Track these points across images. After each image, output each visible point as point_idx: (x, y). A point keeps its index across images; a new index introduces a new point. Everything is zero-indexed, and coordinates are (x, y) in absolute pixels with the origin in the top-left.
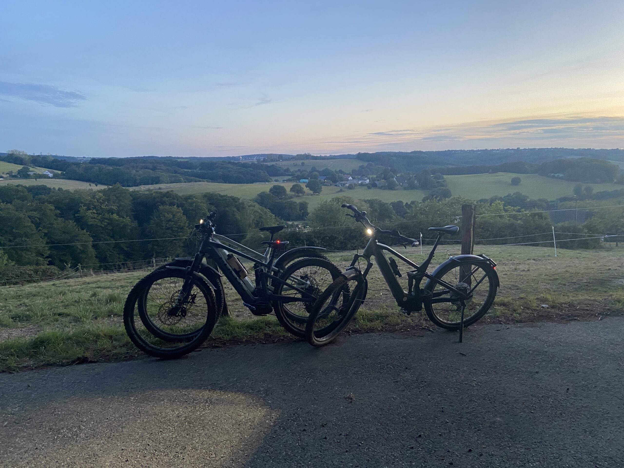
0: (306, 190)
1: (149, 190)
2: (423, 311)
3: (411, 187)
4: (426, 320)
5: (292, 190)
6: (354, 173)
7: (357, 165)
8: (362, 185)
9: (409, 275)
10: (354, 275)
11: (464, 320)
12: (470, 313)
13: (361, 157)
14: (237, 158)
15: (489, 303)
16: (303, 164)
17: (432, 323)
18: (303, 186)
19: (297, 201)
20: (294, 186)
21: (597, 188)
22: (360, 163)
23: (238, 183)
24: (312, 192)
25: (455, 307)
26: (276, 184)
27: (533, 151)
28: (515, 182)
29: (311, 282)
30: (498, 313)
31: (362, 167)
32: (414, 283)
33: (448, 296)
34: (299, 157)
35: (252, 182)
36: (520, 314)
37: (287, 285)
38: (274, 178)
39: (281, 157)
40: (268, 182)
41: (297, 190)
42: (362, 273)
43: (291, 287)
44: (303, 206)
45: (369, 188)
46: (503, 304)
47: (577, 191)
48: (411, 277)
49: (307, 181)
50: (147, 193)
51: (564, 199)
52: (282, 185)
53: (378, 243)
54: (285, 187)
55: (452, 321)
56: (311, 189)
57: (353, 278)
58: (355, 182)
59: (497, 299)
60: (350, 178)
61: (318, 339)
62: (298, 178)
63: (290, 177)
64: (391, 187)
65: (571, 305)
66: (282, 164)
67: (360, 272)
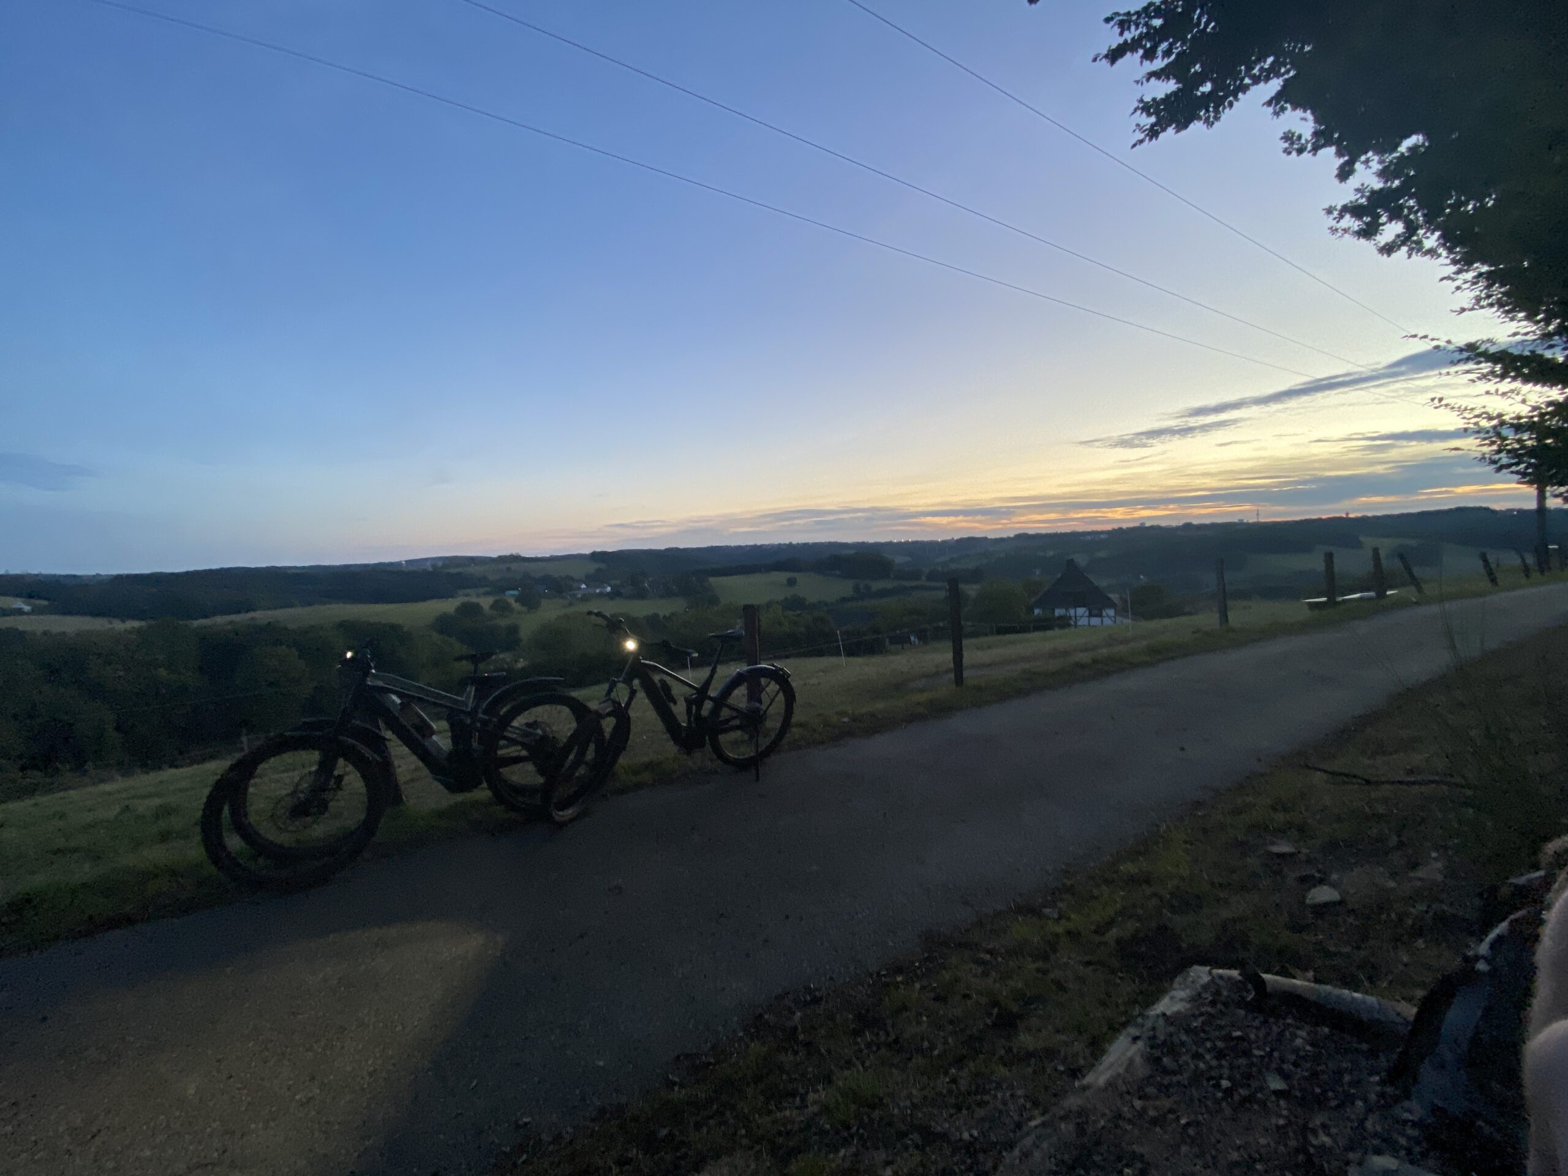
0: (516, 606)
1: (231, 622)
2: (708, 747)
3: (668, 594)
4: (711, 760)
5: (492, 607)
6: (590, 579)
7: (592, 567)
8: (601, 595)
9: (686, 700)
10: (611, 709)
11: (760, 750)
12: (764, 743)
13: (596, 556)
14: (399, 564)
15: (786, 724)
16: (509, 569)
17: (719, 762)
18: (512, 601)
19: (503, 622)
20: (496, 602)
21: (877, 585)
22: (597, 566)
23: (401, 602)
24: (524, 609)
25: (746, 737)
26: (466, 599)
27: (806, 546)
28: (791, 582)
29: (544, 730)
30: (797, 737)
31: (599, 570)
32: (694, 711)
33: (737, 722)
34: (502, 559)
35: (424, 599)
36: (820, 734)
37: (505, 738)
38: (461, 592)
39: (472, 560)
40: (452, 597)
41: (501, 607)
42: (623, 705)
43: (513, 742)
44: (514, 630)
45: (612, 599)
46: (801, 725)
47: (856, 589)
48: (689, 702)
49: (515, 592)
50: (229, 627)
51: (844, 600)
52: (474, 600)
53: (642, 661)
54: (482, 604)
55: (743, 755)
56: (523, 604)
57: (609, 715)
58: (591, 591)
59: (795, 719)
60: (583, 586)
61: (561, 813)
62: (503, 590)
63: (488, 589)
64: (641, 595)
65: (872, 715)
66: (472, 569)
67: (619, 704)
